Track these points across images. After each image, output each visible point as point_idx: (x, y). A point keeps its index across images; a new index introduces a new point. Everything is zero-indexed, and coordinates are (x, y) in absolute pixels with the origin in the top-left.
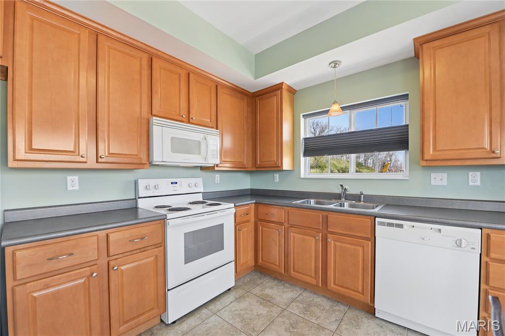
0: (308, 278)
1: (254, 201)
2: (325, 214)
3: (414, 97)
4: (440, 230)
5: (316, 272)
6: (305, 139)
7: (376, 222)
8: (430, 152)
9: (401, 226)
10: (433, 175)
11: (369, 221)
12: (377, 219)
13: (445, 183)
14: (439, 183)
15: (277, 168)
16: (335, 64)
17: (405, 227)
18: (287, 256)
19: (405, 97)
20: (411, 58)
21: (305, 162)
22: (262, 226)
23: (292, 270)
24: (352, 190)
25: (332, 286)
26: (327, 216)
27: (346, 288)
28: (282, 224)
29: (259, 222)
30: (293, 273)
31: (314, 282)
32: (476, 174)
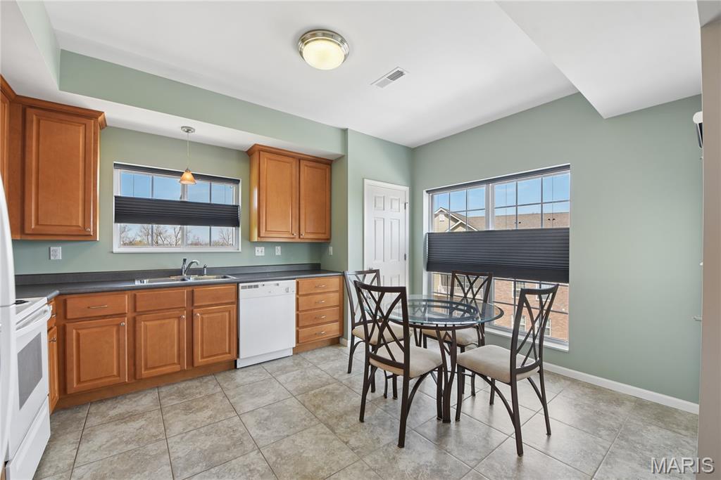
0: (168, 367)
1: (57, 292)
2: (190, 288)
3: (243, 182)
4: (278, 284)
5: (179, 356)
7: (240, 288)
8: (263, 231)
10: (257, 248)
12: (241, 285)
14: (260, 254)
15: (84, 236)
16: (189, 130)
17: (260, 286)
18: (133, 353)
19: (237, 182)
20: (243, 151)
21: (117, 229)
22: (76, 329)
23: (143, 369)
25: (200, 360)
26: (193, 290)
27: (215, 355)
28: (122, 315)
29: (69, 327)
30: (145, 373)
31: (177, 368)
32: (279, 248)
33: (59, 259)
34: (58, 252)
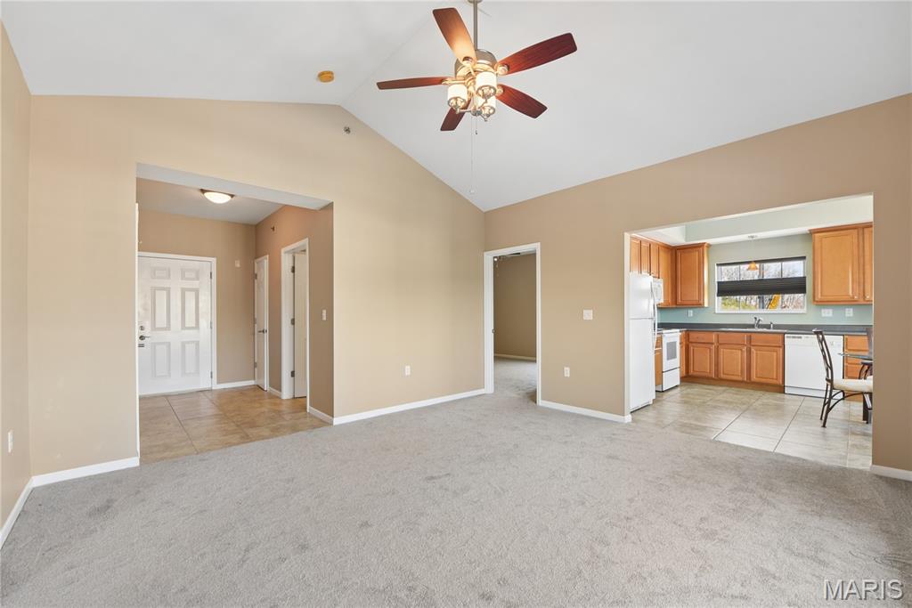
0: (735, 377)
1: (685, 330)
2: (749, 334)
3: (809, 258)
5: (742, 371)
6: (718, 283)
7: (786, 337)
8: (819, 297)
9: (800, 338)
10: (823, 311)
11: (781, 336)
12: (786, 335)
13: (831, 315)
14: (827, 315)
16: (752, 237)
18: (717, 364)
19: (804, 258)
21: (718, 300)
22: (693, 347)
23: (721, 374)
24: (764, 321)
25: (755, 378)
26: (751, 335)
27: (765, 378)
28: (712, 344)
29: (690, 345)
30: (722, 376)
31: (740, 379)
32: (851, 310)
33: (691, 316)
34: (691, 312)
